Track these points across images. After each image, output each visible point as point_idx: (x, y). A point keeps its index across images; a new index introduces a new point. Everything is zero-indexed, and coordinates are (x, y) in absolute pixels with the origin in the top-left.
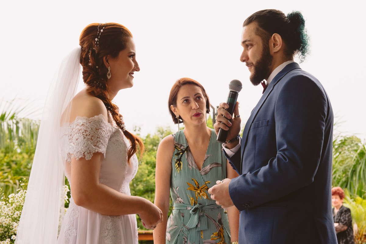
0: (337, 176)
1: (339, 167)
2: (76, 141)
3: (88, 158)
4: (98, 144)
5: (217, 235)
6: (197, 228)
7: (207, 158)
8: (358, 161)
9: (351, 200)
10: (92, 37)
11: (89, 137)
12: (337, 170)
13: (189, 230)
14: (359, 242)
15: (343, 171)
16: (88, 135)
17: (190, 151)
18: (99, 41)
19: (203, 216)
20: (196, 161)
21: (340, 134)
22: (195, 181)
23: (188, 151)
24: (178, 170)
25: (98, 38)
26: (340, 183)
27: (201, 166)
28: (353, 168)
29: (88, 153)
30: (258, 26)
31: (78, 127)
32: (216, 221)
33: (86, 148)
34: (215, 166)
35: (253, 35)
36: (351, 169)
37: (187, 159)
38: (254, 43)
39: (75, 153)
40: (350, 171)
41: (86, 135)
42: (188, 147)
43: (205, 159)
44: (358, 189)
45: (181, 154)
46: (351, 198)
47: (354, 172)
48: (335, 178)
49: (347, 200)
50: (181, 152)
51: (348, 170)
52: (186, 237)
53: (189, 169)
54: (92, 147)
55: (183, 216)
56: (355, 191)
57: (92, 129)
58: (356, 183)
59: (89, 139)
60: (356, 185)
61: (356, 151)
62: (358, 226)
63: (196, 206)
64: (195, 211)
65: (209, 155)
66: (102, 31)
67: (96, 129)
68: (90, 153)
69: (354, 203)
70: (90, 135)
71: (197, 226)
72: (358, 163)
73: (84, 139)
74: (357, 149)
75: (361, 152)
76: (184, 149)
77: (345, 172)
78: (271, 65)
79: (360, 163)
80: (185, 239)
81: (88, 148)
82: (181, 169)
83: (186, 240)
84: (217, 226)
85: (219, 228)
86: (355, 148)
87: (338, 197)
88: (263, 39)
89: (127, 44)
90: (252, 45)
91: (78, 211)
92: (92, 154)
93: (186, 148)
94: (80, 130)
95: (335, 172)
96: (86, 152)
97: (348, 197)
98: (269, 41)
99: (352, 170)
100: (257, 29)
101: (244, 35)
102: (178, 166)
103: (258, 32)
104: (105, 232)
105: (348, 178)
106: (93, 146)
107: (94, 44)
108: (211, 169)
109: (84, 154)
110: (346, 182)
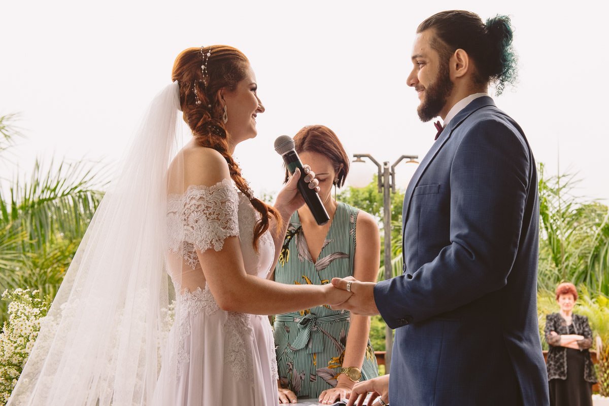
0: (570, 264)
1: (573, 250)
2: (196, 224)
3: (218, 247)
4: (228, 225)
5: (339, 361)
6: (307, 349)
7: (327, 245)
8: (602, 241)
9: (591, 302)
10: (196, 64)
11: (215, 216)
12: (571, 255)
13: (296, 352)
14: (604, 364)
15: (579, 256)
16: (212, 213)
17: (303, 233)
18: (207, 69)
19: (317, 331)
20: (311, 249)
21: (573, 200)
22: (306, 278)
23: (300, 233)
24: (282, 262)
25: (205, 65)
26: (576, 275)
27: (317, 256)
28: (594, 251)
29: (217, 241)
30: (435, 36)
31: (194, 202)
32: (336, 341)
33: (213, 234)
34: (338, 256)
35: (428, 49)
36: (592, 253)
37: (297, 246)
38: (427, 61)
39: (197, 242)
40: (590, 256)
41: (210, 214)
42: (300, 228)
43: (323, 246)
44: (602, 283)
45: (289, 237)
46: (592, 298)
47: (596, 257)
48: (567, 267)
49: (585, 301)
50: (288, 236)
51: (588, 255)
52: (291, 363)
53: (298, 260)
54: (221, 231)
55: (288, 332)
56: (598, 286)
57: (216, 204)
58: (599, 275)
59: (214, 219)
60: (599, 278)
61: (598, 225)
62: (603, 340)
63: (306, 316)
64: (305, 323)
65: (330, 241)
66: (209, 55)
67: (222, 203)
68: (220, 240)
69: (597, 305)
70: (214, 212)
71: (307, 345)
72: (602, 243)
73: (207, 219)
74: (600, 222)
75: (606, 226)
76: (294, 230)
77: (583, 257)
78: (449, 95)
79: (605, 244)
80: (289, 365)
81: (216, 234)
82: (287, 260)
83: (291, 367)
84: (339, 348)
85: (342, 351)
86: (597, 221)
87: (572, 297)
88: (441, 56)
89: (247, 71)
90: (424, 63)
91: (190, 327)
92: (222, 241)
93: (297, 230)
94: (199, 206)
95: (567, 258)
96: (214, 240)
97: (586, 297)
98: (451, 60)
99: (593, 255)
100: (435, 40)
101: (415, 47)
102: (282, 256)
103: (434, 45)
104: (232, 356)
105: (586, 267)
106: (222, 229)
107: (200, 74)
108: (331, 261)
109: (211, 242)
110: (585, 272)
